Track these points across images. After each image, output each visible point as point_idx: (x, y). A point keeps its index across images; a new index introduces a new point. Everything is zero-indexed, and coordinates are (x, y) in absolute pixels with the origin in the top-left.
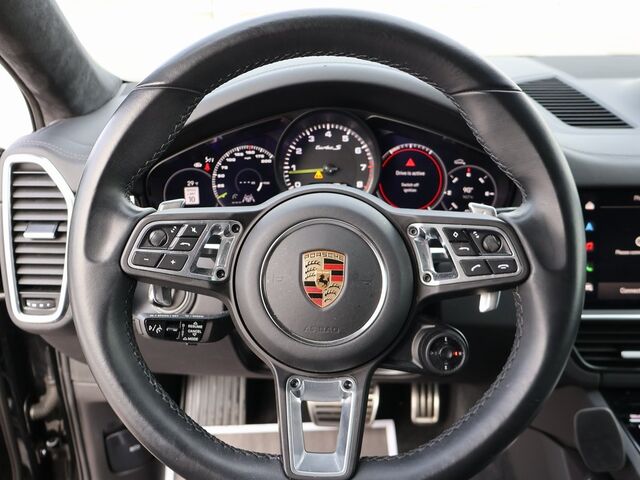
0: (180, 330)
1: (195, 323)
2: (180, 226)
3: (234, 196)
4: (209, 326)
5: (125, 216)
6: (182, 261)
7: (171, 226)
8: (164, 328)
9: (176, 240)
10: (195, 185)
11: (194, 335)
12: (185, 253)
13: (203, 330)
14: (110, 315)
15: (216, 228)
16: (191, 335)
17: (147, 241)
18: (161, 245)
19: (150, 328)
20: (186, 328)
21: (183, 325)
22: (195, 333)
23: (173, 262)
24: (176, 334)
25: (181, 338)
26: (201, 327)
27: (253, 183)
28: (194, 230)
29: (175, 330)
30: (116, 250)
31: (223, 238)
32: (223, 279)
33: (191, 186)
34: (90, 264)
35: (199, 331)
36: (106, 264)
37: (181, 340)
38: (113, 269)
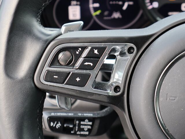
0: (75, 126)
1: (87, 120)
2: (84, 48)
3: (106, 13)
4: (97, 123)
5: (38, 39)
6: (85, 78)
7: (76, 48)
8: (63, 124)
9: (81, 60)
10: (77, 5)
11: (86, 129)
12: (88, 71)
13: (92, 126)
14: (26, 124)
15: (114, 50)
16: (83, 130)
17: (56, 62)
18: (68, 64)
19: (52, 124)
20: (80, 125)
21: (77, 122)
22: (86, 128)
23: (78, 79)
24: (72, 129)
25: (75, 133)
26: (91, 123)
27: (121, 3)
28: (96, 52)
29: (71, 126)
30: (30, 68)
31: (119, 57)
32: (119, 94)
33: (74, 5)
34: (9, 80)
35: (89, 127)
36: (22, 80)
37: (75, 134)
38: (28, 85)
